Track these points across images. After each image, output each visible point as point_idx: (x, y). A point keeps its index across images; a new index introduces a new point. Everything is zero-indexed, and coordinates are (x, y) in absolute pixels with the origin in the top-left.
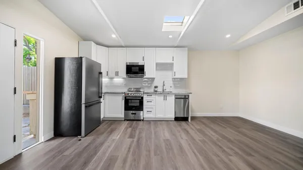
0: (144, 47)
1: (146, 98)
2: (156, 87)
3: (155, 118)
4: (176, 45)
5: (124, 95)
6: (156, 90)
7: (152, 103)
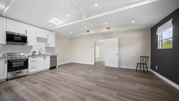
0: (27, 24)
1: (30, 60)
2: (34, 52)
3: (38, 71)
4: (50, 30)
5: (7, 59)
6: (34, 54)
7: (36, 62)
